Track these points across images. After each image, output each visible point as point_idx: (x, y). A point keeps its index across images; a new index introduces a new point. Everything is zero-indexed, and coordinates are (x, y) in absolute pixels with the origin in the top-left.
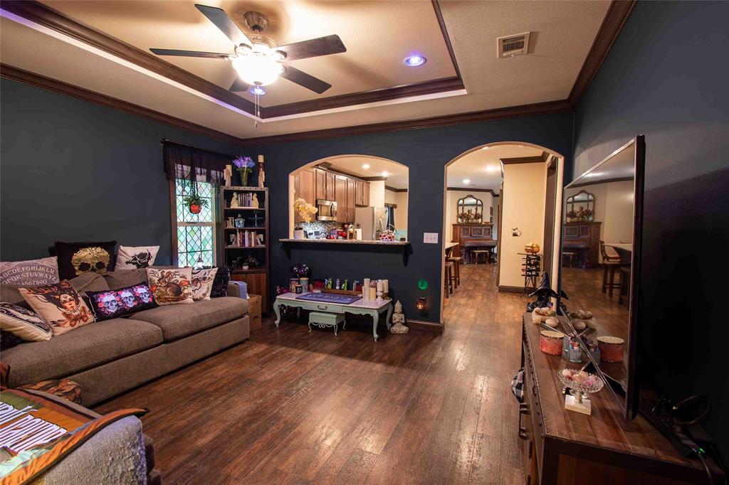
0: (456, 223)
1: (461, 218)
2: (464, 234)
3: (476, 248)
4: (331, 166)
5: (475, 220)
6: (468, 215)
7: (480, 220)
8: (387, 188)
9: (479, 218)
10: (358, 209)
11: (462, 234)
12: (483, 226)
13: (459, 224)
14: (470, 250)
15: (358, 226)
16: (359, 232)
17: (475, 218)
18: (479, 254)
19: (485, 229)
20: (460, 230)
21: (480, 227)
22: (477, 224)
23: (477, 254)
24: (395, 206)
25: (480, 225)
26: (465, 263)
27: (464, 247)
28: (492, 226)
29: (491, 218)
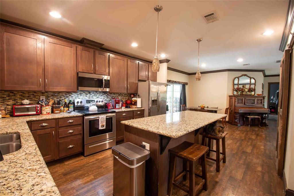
0: (232, 95)
1: (236, 91)
2: (238, 103)
3: (249, 114)
4: (103, 47)
5: (248, 93)
6: (242, 89)
7: (253, 93)
8: (169, 68)
9: (252, 91)
10: (140, 84)
11: (236, 103)
12: (256, 97)
13: (234, 96)
14: (244, 116)
15: (139, 97)
16: (139, 100)
17: (249, 91)
18: (252, 119)
19: (258, 100)
20: (235, 100)
21: (254, 98)
22: (251, 96)
23: (250, 119)
24: (187, 84)
25: (253, 96)
26: (239, 125)
27: (239, 113)
28: (264, 98)
29: (263, 91)
